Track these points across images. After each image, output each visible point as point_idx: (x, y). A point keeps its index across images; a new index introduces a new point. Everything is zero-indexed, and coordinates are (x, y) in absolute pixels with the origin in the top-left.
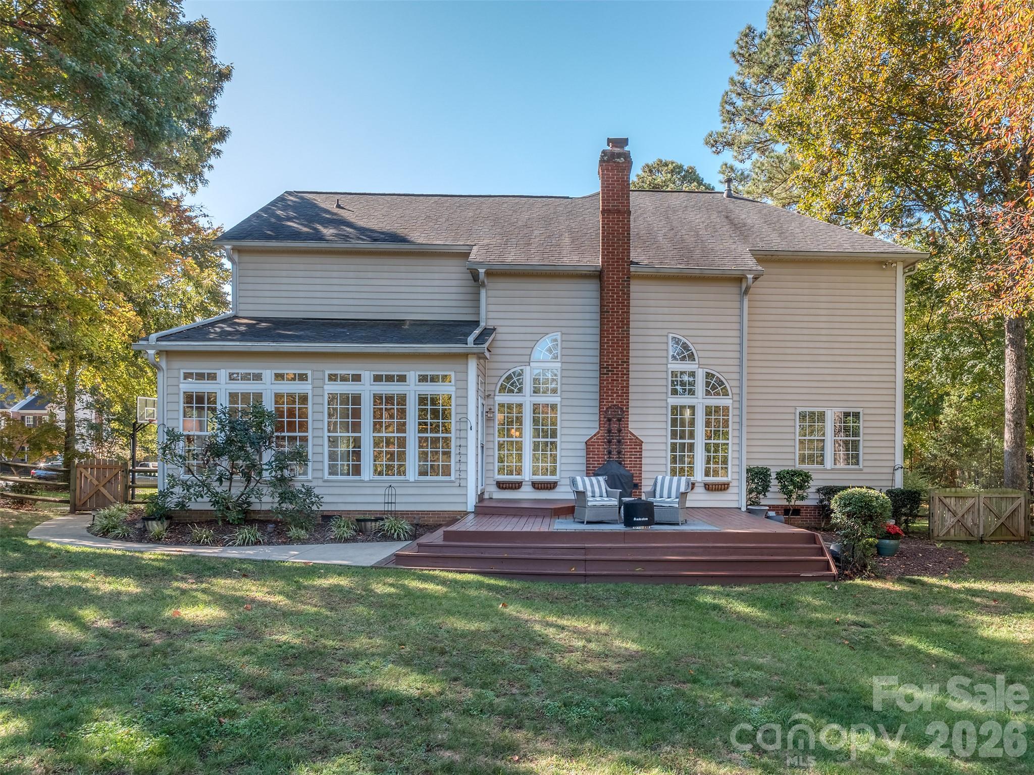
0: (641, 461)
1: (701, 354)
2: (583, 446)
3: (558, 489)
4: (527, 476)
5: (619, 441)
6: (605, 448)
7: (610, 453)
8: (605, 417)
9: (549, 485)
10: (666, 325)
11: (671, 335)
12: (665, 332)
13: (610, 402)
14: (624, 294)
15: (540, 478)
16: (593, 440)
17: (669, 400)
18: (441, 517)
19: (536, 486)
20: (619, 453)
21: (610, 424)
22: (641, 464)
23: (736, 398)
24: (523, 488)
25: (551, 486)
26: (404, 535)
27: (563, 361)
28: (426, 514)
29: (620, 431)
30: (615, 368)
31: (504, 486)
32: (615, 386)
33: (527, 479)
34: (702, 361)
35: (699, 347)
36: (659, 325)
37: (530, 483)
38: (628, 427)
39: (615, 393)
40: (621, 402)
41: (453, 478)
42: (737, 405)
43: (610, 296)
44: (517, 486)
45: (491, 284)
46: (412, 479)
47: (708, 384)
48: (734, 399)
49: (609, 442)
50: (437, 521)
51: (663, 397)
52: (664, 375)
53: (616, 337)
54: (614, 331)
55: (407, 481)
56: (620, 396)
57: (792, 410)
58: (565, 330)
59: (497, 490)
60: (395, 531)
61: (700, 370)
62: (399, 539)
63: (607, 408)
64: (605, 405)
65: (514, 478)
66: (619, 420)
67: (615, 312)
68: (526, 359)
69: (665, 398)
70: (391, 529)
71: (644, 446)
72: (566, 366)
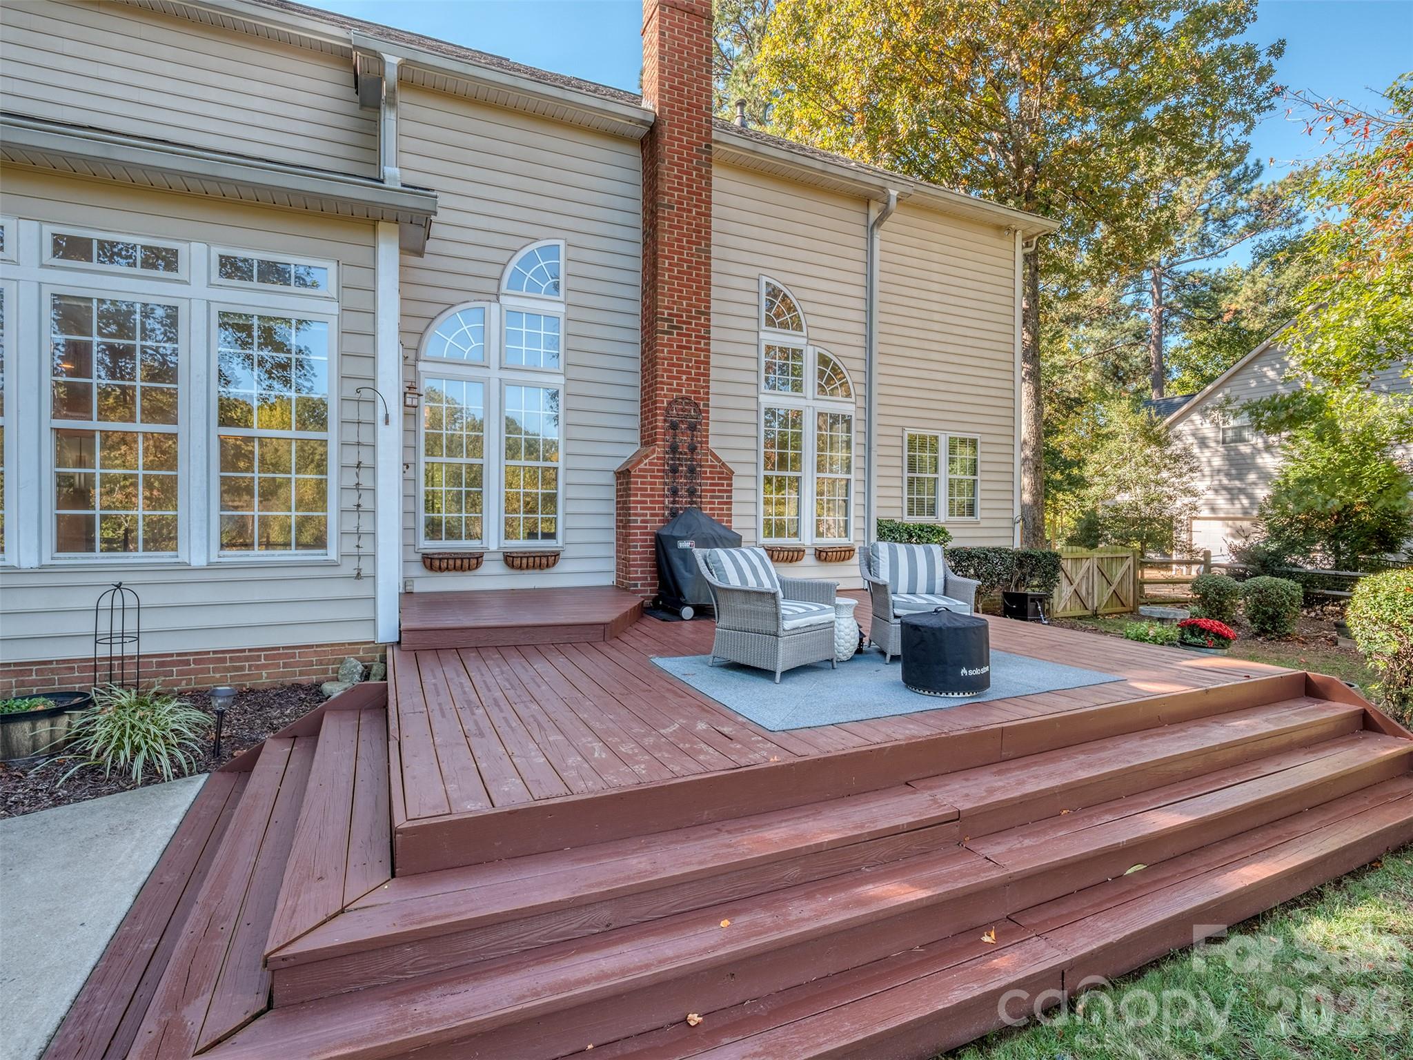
0: (730, 509)
1: (812, 320)
2: (610, 479)
3: (562, 566)
4: (493, 539)
5: (692, 470)
6: (665, 484)
7: (675, 492)
8: (665, 421)
9: (544, 561)
10: (756, 259)
11: (764, 279)
12: (754, 272)
13: (675, 390)
14: (702, 177)
15: (521, 544)
16: (642, 466)
17: (762, 398)
18: (297, 664)
19: (517, 562)
20: (692, 492)
21: (675, 436)
22: (730, 515)
23: (861, 402)
24: (486, 568)
25: (546, 561)
26: (172, 757)
27: (569, 301)
28: (247, 659)
29: (693, 449)
30: (684, 323)
31: (444, 565)
32: (685, 360)
33: (494, 547)
34: (814, 334)
35: (808, 307)
36: (745, 257)
37: (501, 556)
38: (707, 442)
39: (685, 372)
40: (695, 392)
41: (332, 553)
42: (861, 415)
43: (676, 177)
44: (469, 562)
45: (409, 104)
46: (198, 560)
47: (821, 374)
48: (859, 404)
49: (674, 470)
50: (284, 675)
51: (752, 391)
52: (752, 351)
53: (686, 261)
54: (683, 247)
55: (186, 568)
56: (693, 380)
57: (898, 432)
58: (575, 239)
59: (425, 572)
60: (136, 749)
61: (810, 348)
62: (152, 776)
63: (670, 403)
64: (665, 396)
65: (463, 545)
66: (693, 428)
67: (684, 210)
68: (491, 286)
69: (755, 394)
70: (120, 746)
71: (736, 483)
72: (575, 313)
